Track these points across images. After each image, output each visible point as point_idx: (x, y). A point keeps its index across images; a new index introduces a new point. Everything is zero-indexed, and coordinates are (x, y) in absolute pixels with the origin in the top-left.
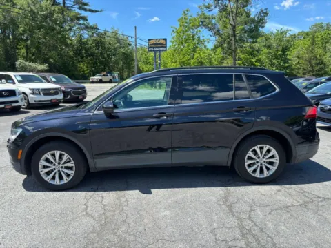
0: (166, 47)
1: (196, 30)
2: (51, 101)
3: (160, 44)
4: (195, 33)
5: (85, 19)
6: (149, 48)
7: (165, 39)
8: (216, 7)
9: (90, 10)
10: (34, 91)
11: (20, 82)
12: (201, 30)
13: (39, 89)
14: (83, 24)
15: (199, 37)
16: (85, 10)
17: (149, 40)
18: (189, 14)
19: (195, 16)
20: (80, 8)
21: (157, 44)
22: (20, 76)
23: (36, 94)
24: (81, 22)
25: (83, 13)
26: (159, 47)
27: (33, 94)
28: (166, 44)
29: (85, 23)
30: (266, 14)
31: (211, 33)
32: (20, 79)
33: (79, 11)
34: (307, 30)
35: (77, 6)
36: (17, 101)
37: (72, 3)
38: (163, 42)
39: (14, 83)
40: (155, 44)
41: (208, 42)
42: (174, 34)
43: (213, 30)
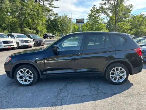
0: (84, 22)
1: (98, 14)
2: (28, 45)
3: (81, 21)
4: (98, 16)
5: (51, 10)
6: (77, 23)
8: (108, 4)
12: (101, 14)
16: (52, 7)
17: (77, 19)
18: (96, 7)
19: (98, 8)
21: (80, 21)
22: (17, 35)
23: (22, 43)
26: (81, 23)
30: (131, 7)
31: (105, 16)
33: (50, 8)
35: (49, 5)
37: (47, 4)
38: (83, 20)
39: (14, 38)
41: (104, 20)
42: (89, 17)
43: (106, 14)
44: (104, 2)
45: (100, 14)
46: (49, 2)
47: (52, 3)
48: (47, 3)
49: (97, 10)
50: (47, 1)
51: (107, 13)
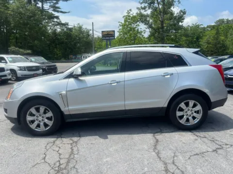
0: (114, 36)
2: (33, 75)
3: (110, 34)
4: (135, 26)
5: (57, 17)
6: (103, 37)
7: (114, 31)
8: (149, 9)
9: (61, 12)
10: (21, 69)
11: (10, 62)
12: (140, 24)
13: (24, 67)
14: (57, 22)
15: (138, 30)
16: (58, 12)
17: (102, 32)
18: (131, 13)
19: (135, 15)
20: (54, 10)
21: (108, 34)
22: (11, 57)
24: (55, 20)
25: (56, 14)
26: (109, 37)
27: (21, 70)
28: (114, 34)
29: (58, 21)
30: (184, 13)
31: (146, 26)
32: (11, 59)
33: (53, 13)
34: (213, 24)
35: (52, 9)
36: (5, 76)
37: (49, 7)
38: (112, 33)
39: (6, 63)
40: (106, 35)
41: (144, 33)
42: (121, 27)
43: (147, 24)
44: (143, 5)
45: (138, 23)
46: (52, 4)
47: (57, 5)
48: (49, 4)
49: (134, 17)
50: (48, 2)
51: (149, 23)
